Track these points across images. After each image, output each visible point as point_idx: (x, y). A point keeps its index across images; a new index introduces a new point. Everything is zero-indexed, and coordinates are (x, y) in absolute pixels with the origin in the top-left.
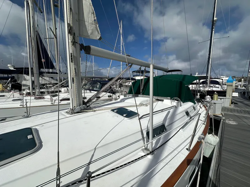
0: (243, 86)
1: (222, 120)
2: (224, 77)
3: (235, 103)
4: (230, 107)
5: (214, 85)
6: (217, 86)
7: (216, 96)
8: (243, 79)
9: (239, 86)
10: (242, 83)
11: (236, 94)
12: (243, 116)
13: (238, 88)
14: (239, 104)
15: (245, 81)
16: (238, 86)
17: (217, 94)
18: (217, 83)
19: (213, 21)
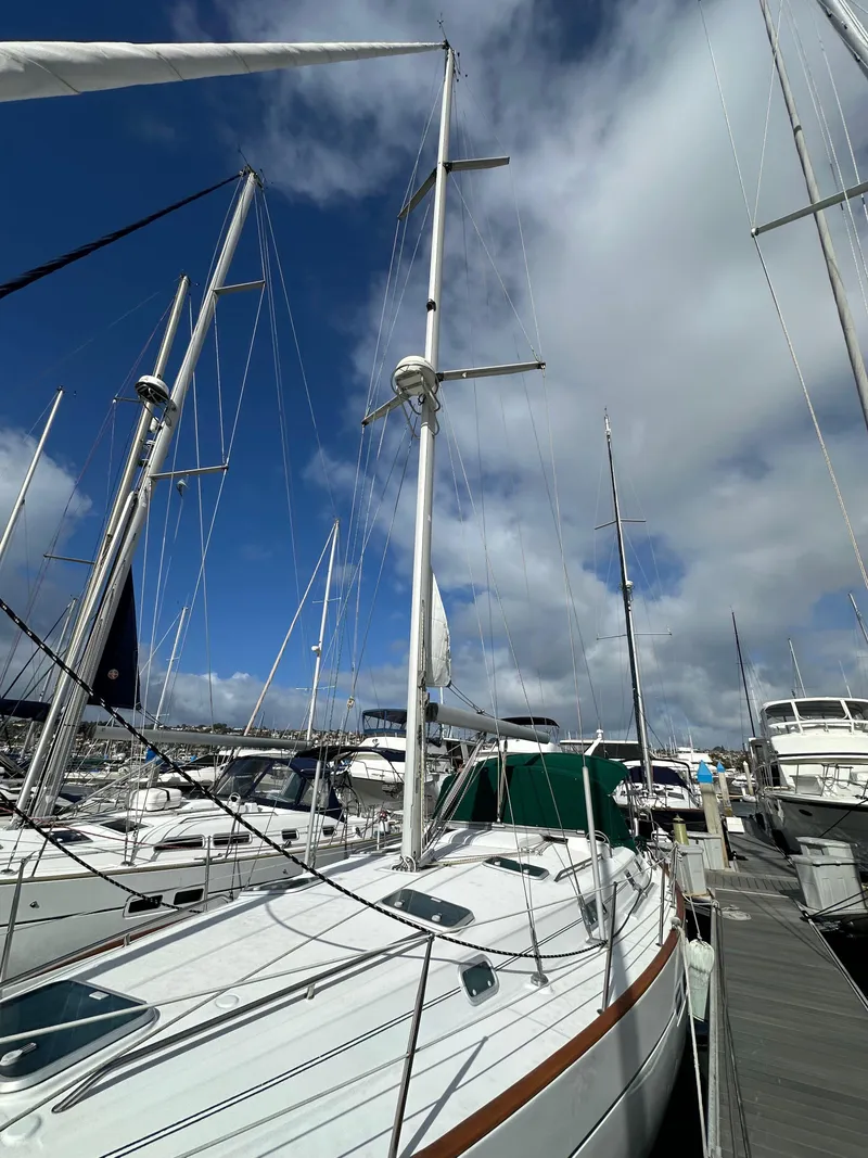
0: (754, 788)
1: (714, 910)
2: (688, 749)
3: (739, 858)
4: (728, 870)
5: (669, 786)
6: (677, 789)
7: (680, 828)
10: (749, 778)
11: (737, 825)
12: (761, 897)
14: (751, 859)
17: (681, 822)
18: (675, 778)
19: (625, 587)
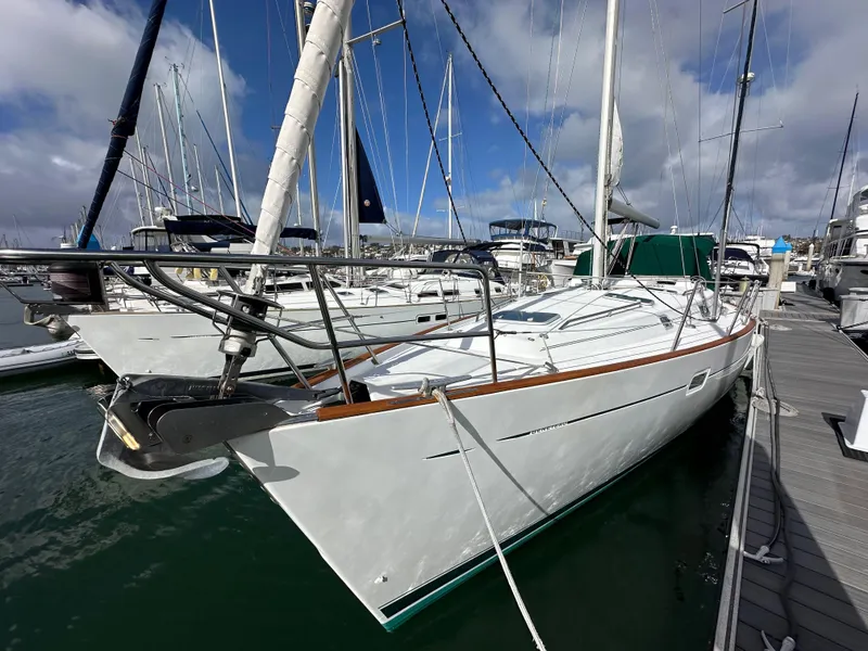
0: (812, 266)
2: (755, 237)
3: (787, 304)
4: (776, 310)
5: (737, 261)
6: (744, 263)
7: (745, 285)
8: (812, 246)
9: (800, 268)
10: (810, 258)
11: (790, 287)
12: (803, 322)
13: (798, 273)
14: (798, 305)
15: (817, 251)
16: (796, 268)
17: (747, 281)
18: (744, 256)
19: (745, 82)
